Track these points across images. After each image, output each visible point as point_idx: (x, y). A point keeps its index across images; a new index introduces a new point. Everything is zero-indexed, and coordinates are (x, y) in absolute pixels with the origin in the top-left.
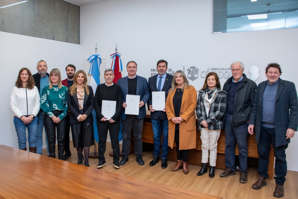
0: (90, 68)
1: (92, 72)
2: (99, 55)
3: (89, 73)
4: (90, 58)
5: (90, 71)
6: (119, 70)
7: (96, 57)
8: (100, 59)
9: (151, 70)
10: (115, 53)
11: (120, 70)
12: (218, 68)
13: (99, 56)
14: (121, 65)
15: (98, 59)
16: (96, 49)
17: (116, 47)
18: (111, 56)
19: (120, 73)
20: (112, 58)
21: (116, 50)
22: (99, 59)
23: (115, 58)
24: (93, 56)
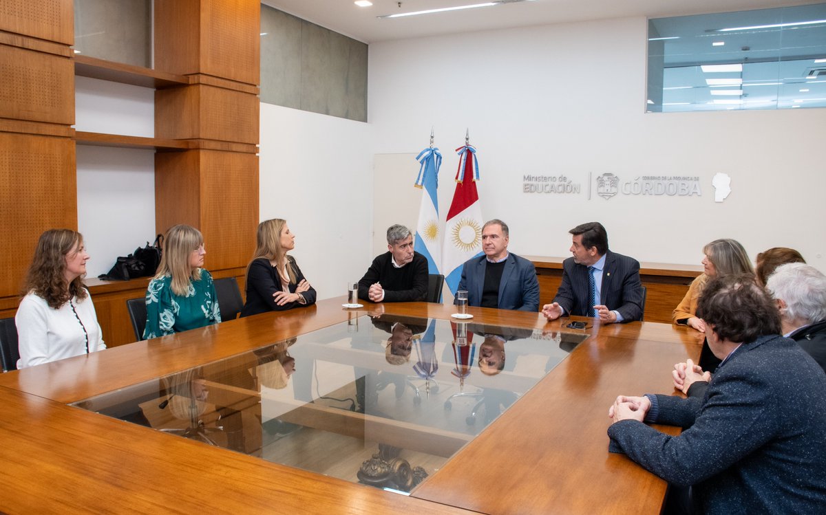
0: (420, 172)
1: (423, 181)
2: (437, 149)
3: (417, 182)
4: (422, 154)
5: (418, 179)
6: (472, 176)
7: (433, 151)
8: (439, 156)
9: (525, 177)
10: (465, 145)
11: (475, 178)
12: (656, 175)
13: (437, 151)
14: (477, 169)
15: (435, 156)
16: (432, 137)
17: (467, 135)
18: (456, 150)
19: (474, 182)
20: (459, 154)
21: (467, 139)
22: (437, 157)
23: (465, 155)
24: (427, 150)
